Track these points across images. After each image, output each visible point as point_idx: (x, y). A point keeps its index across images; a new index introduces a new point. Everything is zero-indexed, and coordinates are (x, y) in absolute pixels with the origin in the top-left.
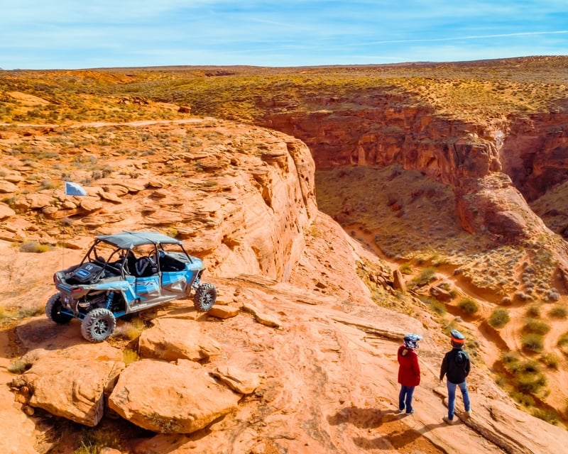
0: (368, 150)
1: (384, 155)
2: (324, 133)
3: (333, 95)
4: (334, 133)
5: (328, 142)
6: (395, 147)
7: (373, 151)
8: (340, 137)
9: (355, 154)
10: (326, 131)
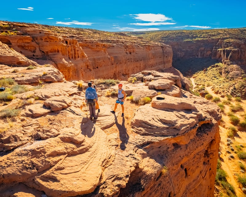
0: (201, 53)
1: (206, 54)
2: (188, 47)
3: (194, 35)
4: (191, 47)
5: (189, 50)
6: (210, 51)
7: (203, 53)
8: (193, 49)
9: (197, 54)
10: (189, 47)
